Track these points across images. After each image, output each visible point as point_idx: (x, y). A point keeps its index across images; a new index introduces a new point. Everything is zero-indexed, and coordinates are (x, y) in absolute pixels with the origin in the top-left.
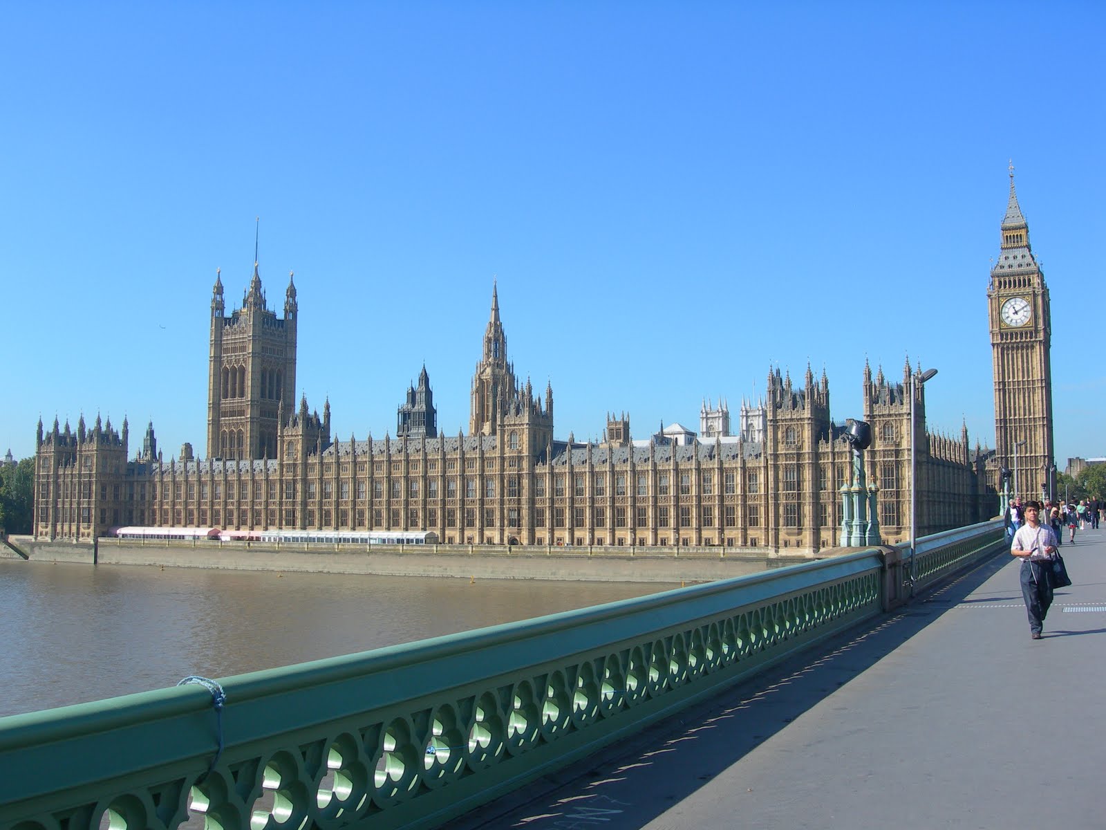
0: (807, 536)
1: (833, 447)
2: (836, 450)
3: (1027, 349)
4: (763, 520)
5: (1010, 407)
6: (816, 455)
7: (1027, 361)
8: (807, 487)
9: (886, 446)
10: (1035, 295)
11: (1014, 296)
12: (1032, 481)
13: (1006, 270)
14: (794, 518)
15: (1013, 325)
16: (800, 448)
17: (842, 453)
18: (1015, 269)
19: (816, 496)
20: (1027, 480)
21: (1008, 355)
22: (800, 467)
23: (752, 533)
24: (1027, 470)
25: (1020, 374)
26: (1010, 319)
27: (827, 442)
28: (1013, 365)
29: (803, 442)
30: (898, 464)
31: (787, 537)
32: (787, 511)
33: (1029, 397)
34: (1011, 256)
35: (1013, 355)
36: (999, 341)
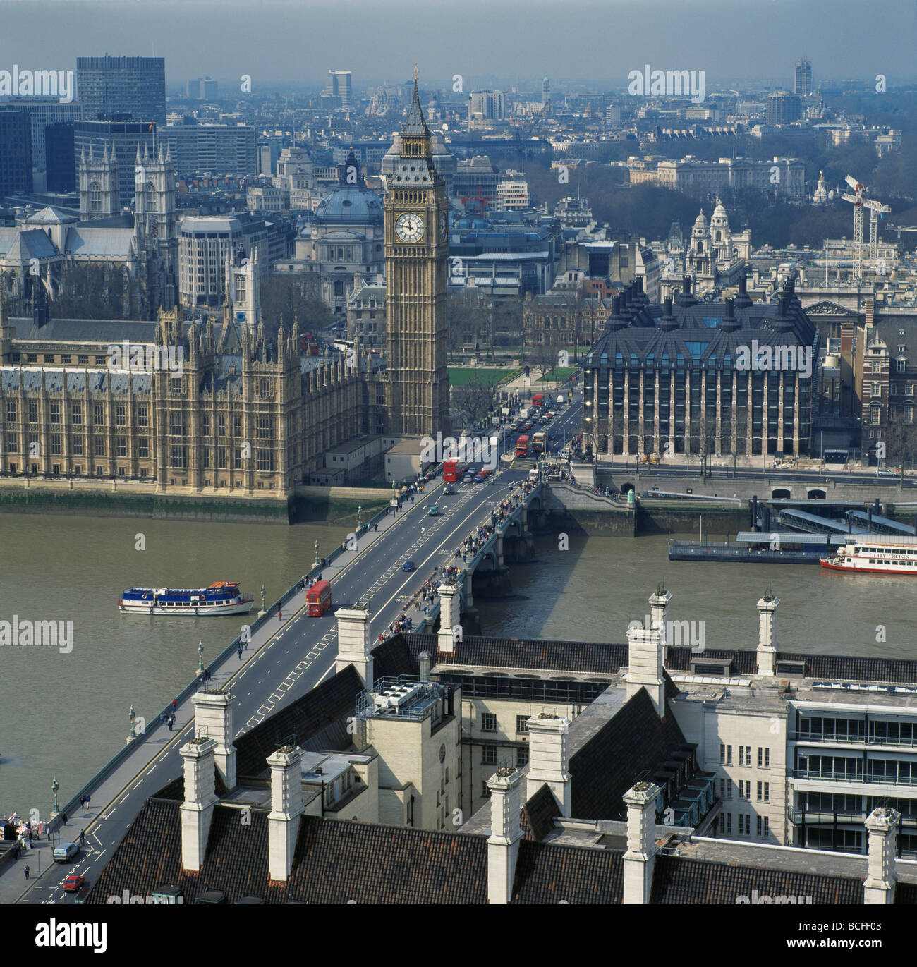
0: (192, 476)
1: (215, 397)
2: (218, 400)
3: (420, 266)
4: (152, 452)
5: (401, 322)
6: (201, 403)
7: (419, 275)
8: (192, 434)
9: (261, 400)
10: (428, 212)
11: (410, 211)
12: (420, 394)
13: (403, 182)
14: (179, 458)
15: (407, 240)
16: (186, 396)
17: (223, 403)
18: (412, 182)
19: (200, 441)
20: (415, 394)
21: (401, 269)
22: (185, 414)
23: (143, 463)
24: (415, 384)
25: (413, 289)
26: (403, 234)
27: (210, 392)
28: (406, 279)
29: (188, 390)
30: (273, 417)
31: (174, 477)
32: (173, 453)
33: (420, 312)
34: (409, 167)
35: (406, 270)
36: (392, 256)
